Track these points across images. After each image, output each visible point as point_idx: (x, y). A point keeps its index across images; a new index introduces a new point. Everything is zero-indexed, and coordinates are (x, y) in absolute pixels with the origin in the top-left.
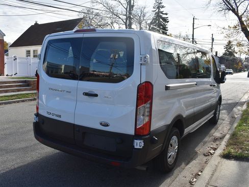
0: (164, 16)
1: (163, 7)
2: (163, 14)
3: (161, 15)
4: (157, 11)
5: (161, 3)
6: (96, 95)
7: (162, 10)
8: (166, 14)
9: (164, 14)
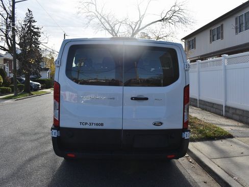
0: (35, 30)
1: (34, 21)
2: (34, 28)
3: (32, 29)
4: (28, 24)
5: (32, 18)
6: (146, 99)
7: (33, 24)
8: (38, 28)
9: (36, 28)
